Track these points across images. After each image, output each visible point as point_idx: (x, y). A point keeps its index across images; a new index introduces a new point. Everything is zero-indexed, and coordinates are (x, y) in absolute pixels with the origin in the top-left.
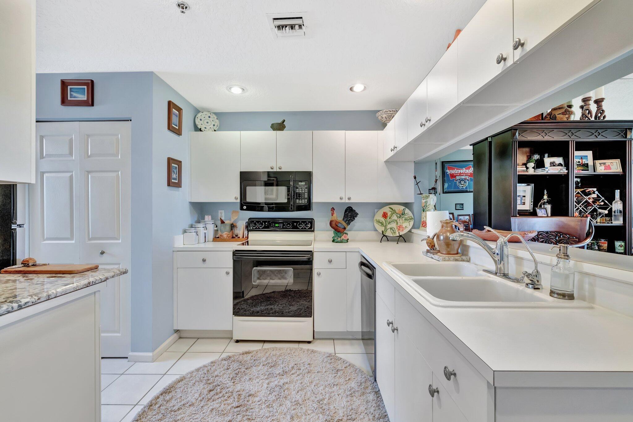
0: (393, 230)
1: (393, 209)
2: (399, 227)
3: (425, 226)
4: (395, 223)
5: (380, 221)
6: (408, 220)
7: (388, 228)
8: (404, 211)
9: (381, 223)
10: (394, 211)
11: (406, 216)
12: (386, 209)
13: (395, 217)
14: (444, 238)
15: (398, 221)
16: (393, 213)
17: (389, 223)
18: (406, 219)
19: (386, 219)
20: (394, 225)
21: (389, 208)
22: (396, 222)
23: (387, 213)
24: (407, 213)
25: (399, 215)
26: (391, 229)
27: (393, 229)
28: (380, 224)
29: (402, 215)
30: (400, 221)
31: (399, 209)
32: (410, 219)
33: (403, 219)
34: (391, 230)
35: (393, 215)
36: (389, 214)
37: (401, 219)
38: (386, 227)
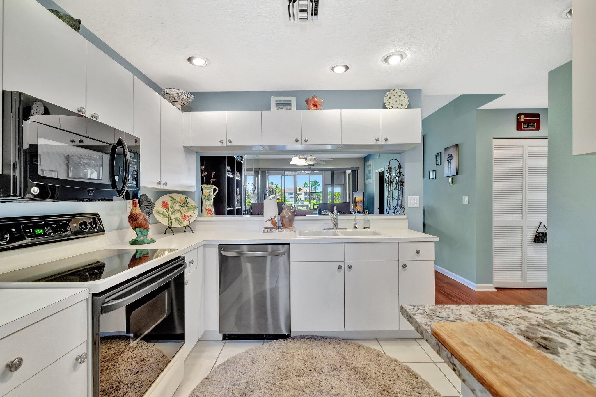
0: (179, 221)
1: (173, 199)
2: (184, 216)
3: (211, 214)
4: (179, 213)
5: (161, 212)
6: (192, 209)
7: (172, 218)
8: (186, 200)
9: (162, 214)
10: (174, 200)
11: (189, 205)
12: (166, 198)
13: (177, 207)
14: (288, 217)
15: (181, 210)
16: (175, 203)
17: (172, 213)
18: (189, 208)
19: (167, 209)
20: (178, 215)
21: (169, 197)
22: (179, 211)
23: (167, 203)
24: (189, 202)
25: (181, 205)
26: (176, 219)
27: (178, 219)
28: (162, 216)
29: (184, 204)
30: (184, 211)
31: (180, 198)
32: (194, 208)
33: (187, 208)
34: (177, 221)
35: (175, 204)
36: (170, 203)
37: (184, 209)
38: (170, 218)
